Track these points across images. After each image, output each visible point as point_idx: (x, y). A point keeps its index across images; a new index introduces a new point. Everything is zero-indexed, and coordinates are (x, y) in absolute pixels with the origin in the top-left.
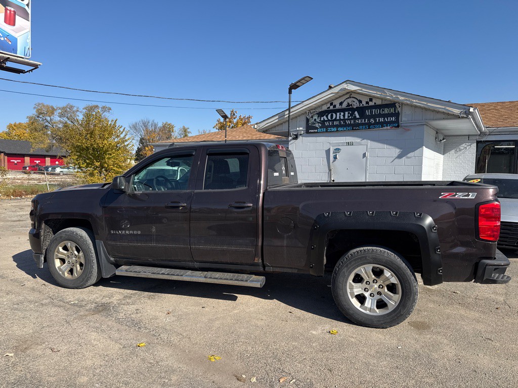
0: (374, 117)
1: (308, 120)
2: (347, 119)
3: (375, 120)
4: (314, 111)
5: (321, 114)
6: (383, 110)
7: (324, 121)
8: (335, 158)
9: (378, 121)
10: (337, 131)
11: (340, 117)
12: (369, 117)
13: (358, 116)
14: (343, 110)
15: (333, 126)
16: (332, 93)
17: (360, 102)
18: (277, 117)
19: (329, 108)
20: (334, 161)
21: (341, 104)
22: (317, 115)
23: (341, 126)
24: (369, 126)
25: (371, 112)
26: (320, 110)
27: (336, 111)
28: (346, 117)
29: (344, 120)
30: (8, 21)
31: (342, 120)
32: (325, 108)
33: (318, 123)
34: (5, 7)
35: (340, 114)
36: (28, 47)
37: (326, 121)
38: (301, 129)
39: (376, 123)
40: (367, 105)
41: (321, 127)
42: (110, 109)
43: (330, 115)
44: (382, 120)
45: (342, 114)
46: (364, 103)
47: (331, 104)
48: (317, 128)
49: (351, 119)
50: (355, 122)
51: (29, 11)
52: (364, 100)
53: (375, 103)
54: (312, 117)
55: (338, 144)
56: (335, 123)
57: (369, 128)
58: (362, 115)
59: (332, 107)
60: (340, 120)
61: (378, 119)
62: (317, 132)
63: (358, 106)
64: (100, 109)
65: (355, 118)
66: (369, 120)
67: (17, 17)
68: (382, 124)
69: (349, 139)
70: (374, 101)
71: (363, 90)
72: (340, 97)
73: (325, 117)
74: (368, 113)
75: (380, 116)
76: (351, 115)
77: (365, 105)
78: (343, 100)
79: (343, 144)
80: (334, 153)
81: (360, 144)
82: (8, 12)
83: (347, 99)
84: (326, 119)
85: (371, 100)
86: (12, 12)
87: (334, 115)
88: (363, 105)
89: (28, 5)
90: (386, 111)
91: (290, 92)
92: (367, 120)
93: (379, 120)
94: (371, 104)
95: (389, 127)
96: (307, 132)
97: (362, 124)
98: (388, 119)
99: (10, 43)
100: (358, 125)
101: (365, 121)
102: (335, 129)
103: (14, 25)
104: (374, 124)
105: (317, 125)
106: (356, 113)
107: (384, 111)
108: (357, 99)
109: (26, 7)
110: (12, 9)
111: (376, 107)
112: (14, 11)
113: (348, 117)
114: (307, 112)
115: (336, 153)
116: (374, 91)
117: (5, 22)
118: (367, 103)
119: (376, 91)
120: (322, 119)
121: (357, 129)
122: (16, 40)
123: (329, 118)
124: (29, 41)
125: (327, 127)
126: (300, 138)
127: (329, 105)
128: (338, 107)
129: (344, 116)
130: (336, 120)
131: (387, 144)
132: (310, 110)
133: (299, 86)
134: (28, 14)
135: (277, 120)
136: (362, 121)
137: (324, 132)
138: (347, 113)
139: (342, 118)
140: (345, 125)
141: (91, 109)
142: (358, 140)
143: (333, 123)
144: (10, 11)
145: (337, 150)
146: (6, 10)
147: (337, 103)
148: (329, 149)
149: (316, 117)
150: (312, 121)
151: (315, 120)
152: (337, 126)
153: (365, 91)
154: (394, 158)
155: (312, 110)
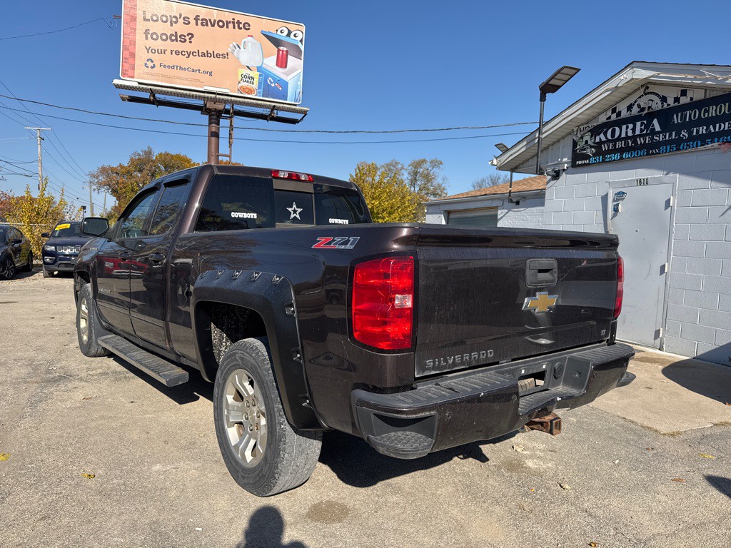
0: (688, 126)
1: (575, 144)
2: (639, 136)
3: (690, 133)
4: (585, 126)
5: (595, 131)
6: (706, 111)
7: (601, 142)
8: (616, 210)
9: (695, 133)
10: (621, 158)
11: (627, 132)
12: (678, 128)
13: (658, 128)
14: (632, 120)
15: (615, 151)
16: (607, 91)
17: (664, 99)
18: (525, 143)
19: (610, 118)
20: (614, 216)
21: (630, 108)
22: (590, 134)
23: (627, 149)
24: (677, 145)
25: (683, 117)
26: (595, 124)
27: (620, 123)
28: (638, 132)
29: (634, 138)
30: (280, 64)
31: (630, 138)
32: (603, 119)
33: (591, 147)
34: (277, 47)
35: (627, 128)
36: (298, 90)
37: (604, 142)
38: (565, 160)
39: (692, 138)
40: (676, 104)
41: (594, 155)
42: (441, 163)
43: (610, 131)
44: (703, 130)
45: (631, 126)
46: (671, 101)
47: (614, 110)
48: (588, 157)
49: (646, 135)
50: (652, 139)
51: (302, 48)
52: (671, 95)
53: (691, 99)
54: (582, 138)
55: (623, 184)
56: (619, 145)
57: (678, 149)
58: (666, 126)
59: (614, 117)
60: (627, 137)
61: (695, 129)
62: (589, 164)
63: (660, 107)
64: (429, 163)
65: (653, 132)
66: (678, 134)
67: (289, 56)
68: (703, 140)
69: (642, 173)
70: (690, 94)
71: (661, 75)
72: (629, 95)
73: (602, 136)
74: (676, 119)
75: (700, 122)
76: (647, 127)
77: (672, 105)
78: (633, 102)
79: (630, 184)
80: (614, 201)
81: (660, 182)
82: (281, 52)
83: (640, 97)
84: (604, 139)
85: (684, 93)
86: (285, 53)
87: (617, 129)
88: (668, 105)
89: (301, 41)
90: (713, 111)
91: (543, 99)
92: (674, 133)
93: (698, 131)
94: (684, 100)
95: (716, 144)
96: (574, 165)
97: (665, 143)
98: (715, 128)
99: (281, 89)
100: (658, 145)
101: (671, 135)
102: (616, 157)
103: (286, 67)
104: (687, 140)
105: (589, 152)
106: (655, 122)
107: (708, 111)
108: (659, 96)
109: (300, 44)
110: (285, 49)
111: (694, 105)
112: (287, 51)
113: (641, 130)
114: (575, 129)
115: (618, 200)
116: (680, 73)
117: (277, 65)
118: (677, 100)
119: (684, 74)
120: (597, 140)
121: (657, 153)
122: (287, 83)
123: (609, 137)
124: (300, 83)
125: (604, 154)
126: (563, 176)
127: (609, 113)
128: (624, 114)
129: (634, 130)
130: (619, 139)
131: (712, 179)
132: (578, 126)
133: (559, 87)
134: (301, 51)
135: (524, 149)
136: (665, 137)
137: (599, 162)
138: (638, 124)
139: (630, 134)
140: (636, 148)
141: (418, 164)
142: (658, 174)
143: (615, 145)
144: (283, 51)
145: (620, 196)
146: (279, 50)
147: (622, 108)
148: (607, 195)
149: (587, 137)
150: (581, 144)
151: (587, 142)
152: (621, 151)
153: (665, 76)
154: (726, 207)
155: (582, 124)
